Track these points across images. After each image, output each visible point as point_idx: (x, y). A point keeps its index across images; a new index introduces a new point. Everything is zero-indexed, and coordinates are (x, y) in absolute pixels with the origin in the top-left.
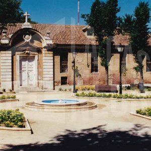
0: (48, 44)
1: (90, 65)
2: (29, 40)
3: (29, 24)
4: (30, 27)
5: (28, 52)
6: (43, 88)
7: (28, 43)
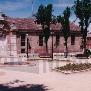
0: (13, 30)
1: (38, 42)
2: (2, 27)
3: (2, 17)
4: (3, 19)
5: (2, 34)
6: (10, 56)
7: (2, 29)
